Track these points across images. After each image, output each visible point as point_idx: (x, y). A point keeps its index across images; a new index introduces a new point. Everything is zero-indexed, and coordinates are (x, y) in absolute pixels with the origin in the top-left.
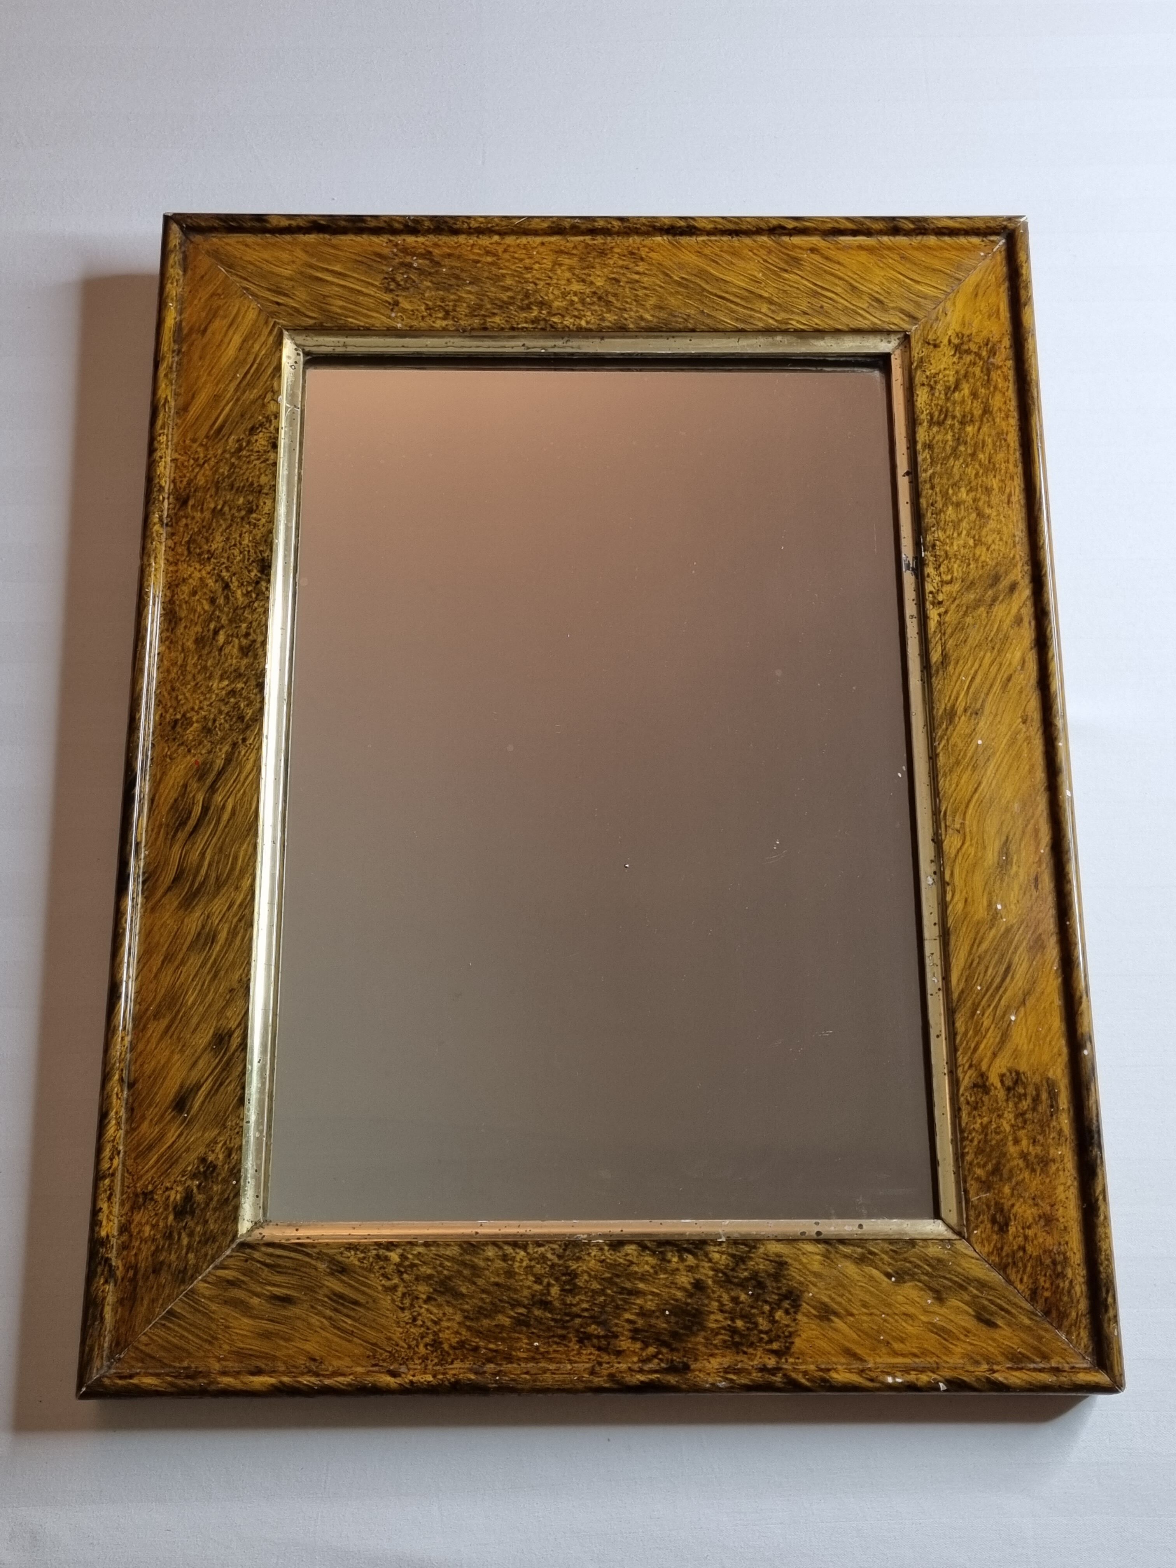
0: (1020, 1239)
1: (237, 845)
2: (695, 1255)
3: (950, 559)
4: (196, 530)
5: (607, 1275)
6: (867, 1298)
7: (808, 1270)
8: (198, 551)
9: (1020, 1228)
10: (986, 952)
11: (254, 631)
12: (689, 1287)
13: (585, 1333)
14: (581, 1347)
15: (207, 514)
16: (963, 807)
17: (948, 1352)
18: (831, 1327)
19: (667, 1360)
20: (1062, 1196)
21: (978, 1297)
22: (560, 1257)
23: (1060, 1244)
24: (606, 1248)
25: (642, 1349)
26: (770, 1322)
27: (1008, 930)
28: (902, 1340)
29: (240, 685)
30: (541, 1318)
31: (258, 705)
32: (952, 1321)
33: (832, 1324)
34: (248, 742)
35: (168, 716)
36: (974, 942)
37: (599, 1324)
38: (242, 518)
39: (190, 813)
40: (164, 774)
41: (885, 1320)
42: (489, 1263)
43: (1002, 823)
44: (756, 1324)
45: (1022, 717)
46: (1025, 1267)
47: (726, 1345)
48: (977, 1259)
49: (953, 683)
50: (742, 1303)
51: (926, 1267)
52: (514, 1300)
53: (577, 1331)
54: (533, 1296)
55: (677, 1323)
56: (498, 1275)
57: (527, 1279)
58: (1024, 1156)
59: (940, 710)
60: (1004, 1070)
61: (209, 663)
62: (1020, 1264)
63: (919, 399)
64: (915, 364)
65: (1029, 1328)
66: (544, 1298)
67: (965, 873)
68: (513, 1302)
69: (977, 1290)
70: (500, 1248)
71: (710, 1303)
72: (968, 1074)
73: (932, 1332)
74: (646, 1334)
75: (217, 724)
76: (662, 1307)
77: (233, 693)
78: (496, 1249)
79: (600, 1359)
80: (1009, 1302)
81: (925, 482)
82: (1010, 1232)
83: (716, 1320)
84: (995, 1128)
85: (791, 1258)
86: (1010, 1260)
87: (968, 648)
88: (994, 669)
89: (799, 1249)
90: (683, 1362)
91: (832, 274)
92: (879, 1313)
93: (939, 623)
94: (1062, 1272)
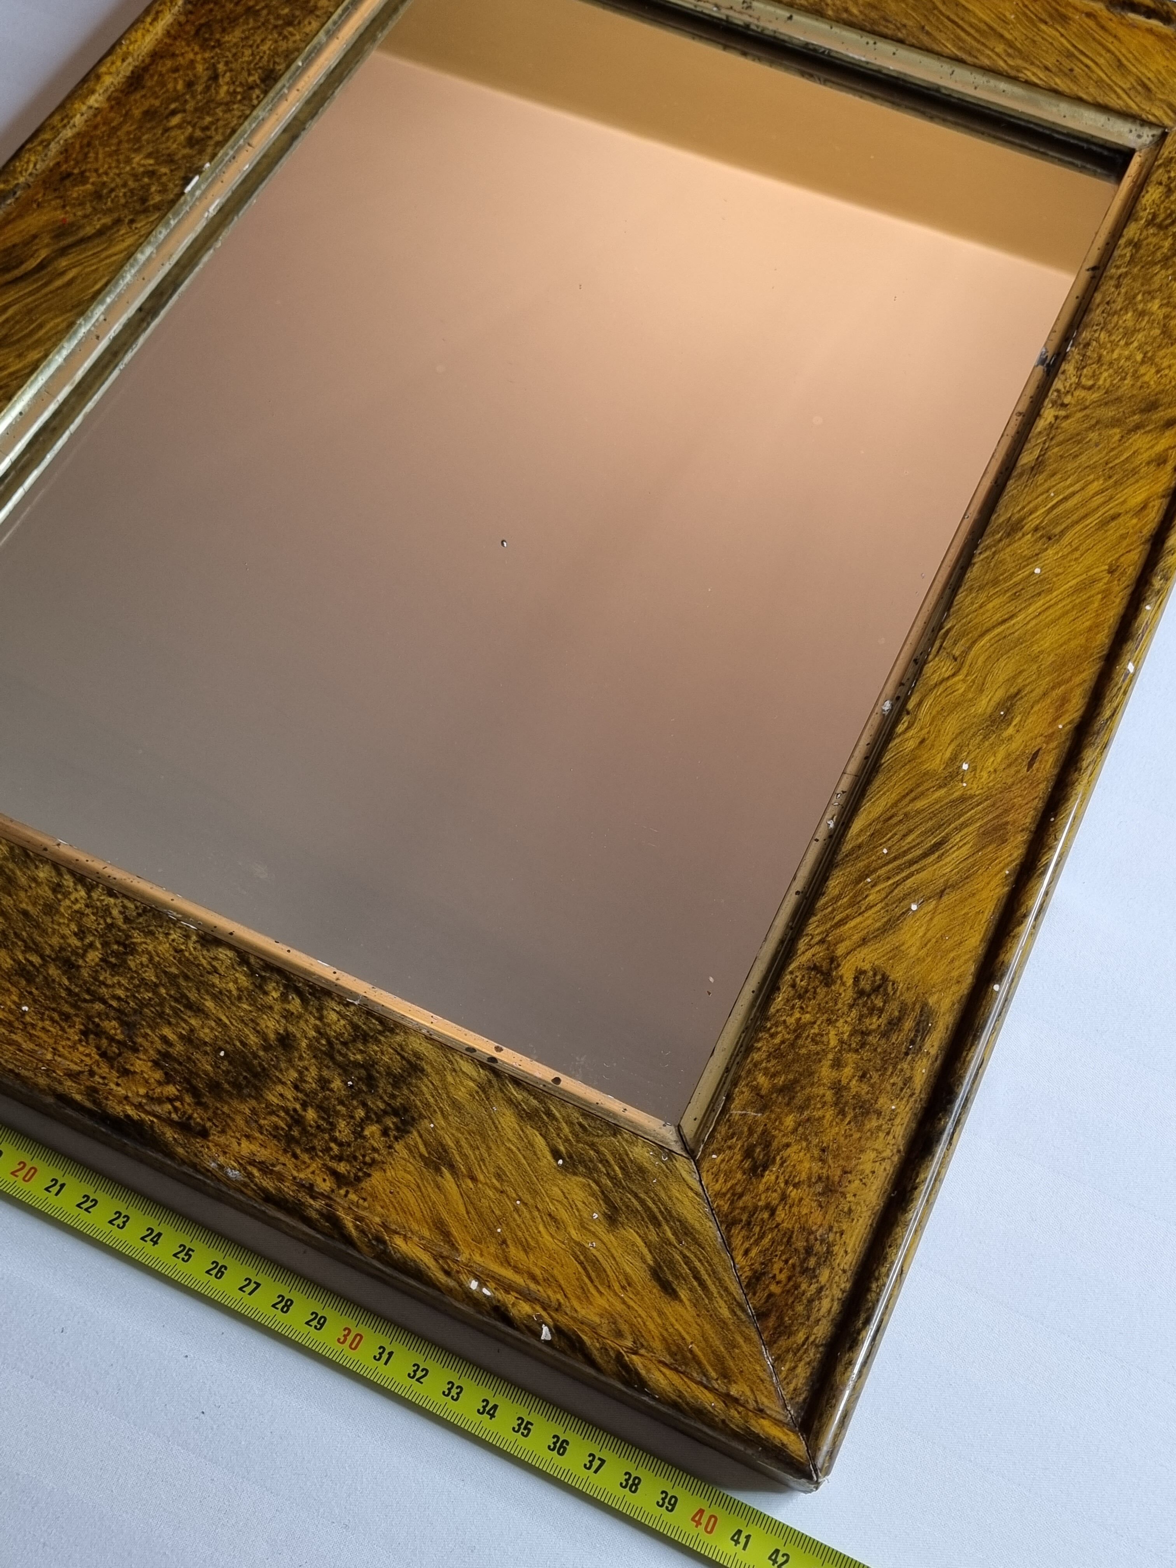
0: (775, 1195)
1: (51, 315)
2: (304, 1001)
3: (1102, 365)
4: (219, 17)
5: (174, 970)
6: (509, 1169)
7: (448, 1094)
8: (207, 36)
9: (781, 1180)
10: (918, 812)
11: (216, 129)
12: (272, 1036)
13: (98, 1025)
14: (80, 1041)
15: (240, 9)
16: (976, 634)
17: (585, 1296)
18: (435, 1181)
19: (185, 1113)
20: (868, 1167)
21: (670, 1244)
22: (127, 920)
23: (831, 1228)
24: (194, 938)
25: (159, 1083)
26: (353, 1133)
27: (963, 799)
28: (526, 1249)
29: (164, 170)
30: (54, 981)
31: (171, 196)
32: (614, 1259)
33: (439, 1179)
34: (134, 226)
35: (64, 166)
36: (907, 794)
37: (123, 1023)
38: (276, 27)
39: (22, 263)
40: (20, 216)
41: (516, 1209)
42: (33, 885)
43: (1021, 672)
44: (333, 1126)
45: (1110, 565)
46: (762, 1236)
47: (275, 1133)
48: (697, 1194)
49: (1034, 495)
50: (332, 1090)
51: (617, 1168)
52: (34, 943)
53: (89, 1018)
54: (62, 949)
55: (227, 1072)
56: (34, 904)
57: (68, 926)
58: (838, 1088)
59: (1001, 516)
60: (867, 966)
61: (145, 137)
62: (757, 1229)
63: (1147, 196)
64: (1160, 161)
65: (723, 1324)
66: (73, 958)
67: (938, 708)
68: (31, 945)
69: (675, 1234)
70: (60, 874)
71: (287, 1069)
72: (812, 951)
73: (577, 1258)
74: (177, 1066)
75: (113, 195)
76: (220, 1043)
77: (152, 174)
78: (54, 874)
79: (95, 1068)
80: (714, 1273)
81: (1111, 278)
82: (764, 1180)
83: (281, 1095)
84: (816, 1035)
85: (433, 1067)
86: (744, 1217)
87: (1076, 464)
88: (1099, 500)
89: (450, 1061)
90: (204, 1126)
91: (1100, 44)
92: (514, 1195)
93: (1051, 426)
94: (814, 1270)
